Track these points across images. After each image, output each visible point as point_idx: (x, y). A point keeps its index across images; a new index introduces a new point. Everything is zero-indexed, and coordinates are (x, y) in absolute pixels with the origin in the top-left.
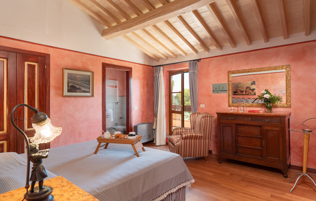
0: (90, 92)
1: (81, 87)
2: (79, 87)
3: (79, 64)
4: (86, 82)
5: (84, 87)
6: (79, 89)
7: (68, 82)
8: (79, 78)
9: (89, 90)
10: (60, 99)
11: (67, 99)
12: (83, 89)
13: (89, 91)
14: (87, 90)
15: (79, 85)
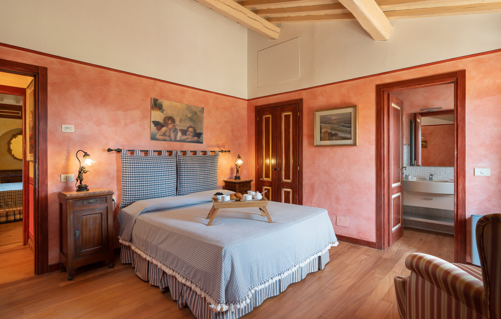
0: (351, 139)
1: (338, 133)
2: (335, 132)
3: (336, 100)
4: (346, 123)
5: (343, 131)
6: (336, 135)
7: (320, 127)
8: (335, 119)
9: (350, 135)
10: (313, 149)
11: (322, 149)
12: (341, 134)
13: (350, 137)
14: (347, 136)
15: (335, 130)
